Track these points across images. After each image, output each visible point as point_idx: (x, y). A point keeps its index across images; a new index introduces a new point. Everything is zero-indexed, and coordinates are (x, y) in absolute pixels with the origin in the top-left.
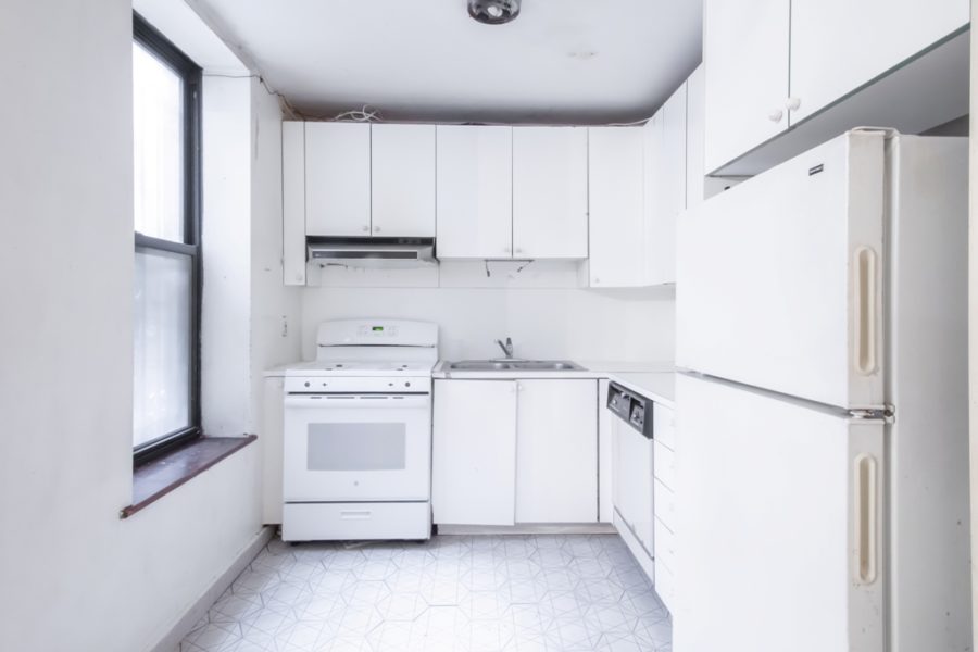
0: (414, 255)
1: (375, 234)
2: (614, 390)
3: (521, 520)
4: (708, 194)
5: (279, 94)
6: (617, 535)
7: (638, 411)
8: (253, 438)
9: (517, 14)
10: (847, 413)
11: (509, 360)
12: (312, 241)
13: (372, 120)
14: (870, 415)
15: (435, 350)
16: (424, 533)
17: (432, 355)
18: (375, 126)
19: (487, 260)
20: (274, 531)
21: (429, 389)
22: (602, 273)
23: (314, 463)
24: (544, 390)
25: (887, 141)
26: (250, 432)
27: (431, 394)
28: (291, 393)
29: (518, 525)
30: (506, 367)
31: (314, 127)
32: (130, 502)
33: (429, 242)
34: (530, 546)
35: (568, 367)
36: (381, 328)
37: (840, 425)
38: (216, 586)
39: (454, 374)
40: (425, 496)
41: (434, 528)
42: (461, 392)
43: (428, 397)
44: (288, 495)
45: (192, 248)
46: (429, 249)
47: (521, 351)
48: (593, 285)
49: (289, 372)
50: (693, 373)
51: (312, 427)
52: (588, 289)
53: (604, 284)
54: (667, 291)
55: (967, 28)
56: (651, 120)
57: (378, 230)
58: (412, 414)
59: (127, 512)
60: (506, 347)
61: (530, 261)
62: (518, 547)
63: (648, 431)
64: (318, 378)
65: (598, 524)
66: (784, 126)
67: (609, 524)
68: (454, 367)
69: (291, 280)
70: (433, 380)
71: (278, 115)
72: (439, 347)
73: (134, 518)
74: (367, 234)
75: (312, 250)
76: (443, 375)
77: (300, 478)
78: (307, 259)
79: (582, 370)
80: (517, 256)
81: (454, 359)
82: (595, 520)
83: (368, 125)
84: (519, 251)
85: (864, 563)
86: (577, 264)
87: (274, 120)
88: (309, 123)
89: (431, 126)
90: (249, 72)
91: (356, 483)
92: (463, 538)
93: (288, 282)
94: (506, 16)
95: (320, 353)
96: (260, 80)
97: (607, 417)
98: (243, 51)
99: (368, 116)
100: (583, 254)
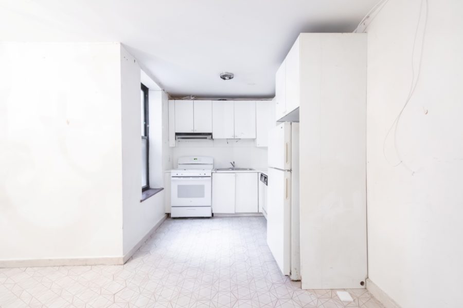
0: (206, 138)
1: (195, 132)
2: (262, 175)
4: (277, 125)
5: (167, 93)
6: (264, 216)
7: (265, 179)
8: (163, 189)
9: (233, 78)
10: (285, 170)
11: (233, 167)
12: (177, 134)
13: (194, 99)
14: (288, 171)
15: (212, 166)
16: (210, 215)
17: (211, 167)
18: (195, 101)
19: (227, 139)
20: (168, 215)
21: (210, 175)
23: (179, 196)
24: (243, 176)
25: (291, 124)
26: (162, 187)
27: (211, 177)
28: (173, 177)
29: (236, 213)
30: (233, 169)
31: (178, 102)
32: (141, 199)
33: (210, 134)
34: (239, 219)
35: (251, 169)
36: (196, 159)
37: (283, 172)
39: (218, 171)
40: (210, 205)
41: (213, 214)
42: (220, 177)
43: (210, 178)
44: (172, 205)
45: (146, 137)
46: (211, 136)
47: (237, 165)
48: (258, 146)
49: (172, 171)
50: (272, 168)
51: (179, 186)
52: (256, 147)
54: (266, 148)
55: (299, 107)
56: (273, 99)
57: (196, 131)
58: (206, 182)
59: (141, 201)
60: (233, 164)
61: (240, 139)
62: (236, 219)
63: (267, 185)
64: (181, 173)
65: (258, 213)
66: (284, 115)
67: (261, 213)
68: (218, 170)
69: (171, 145)
70: (212, 173)
72: (213, 164)
73: (142, 202)
74: (192, 132)
75: (177, 137)
76: (214, 172)
77: (176, 200)
78: (176, 139)
79: (254, 170)
80: (236, 138)
81: (218, 168)
82: (257, 212)
83: (192, 101)
84: (236, 136)
85: (287, 197)
86: (254, 140)
87: (166, 100)
88: (176, 101)
89: (211, 101)
90: (161, 89)
91: (191, 201)
92: (221, 217)
93: (170, 146)
94: (230, 78)
95: (179, 166)
96: (164, 90)
97: (260, 182)
98: (160, 84)
99: (192, 98)
100: (255, 137)
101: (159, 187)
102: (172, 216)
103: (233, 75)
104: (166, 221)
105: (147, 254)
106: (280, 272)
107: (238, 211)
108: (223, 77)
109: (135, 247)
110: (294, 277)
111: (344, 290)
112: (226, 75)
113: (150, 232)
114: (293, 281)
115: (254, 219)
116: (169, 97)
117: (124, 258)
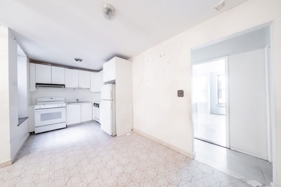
0: (61, 87)
1: (52, 83)
2: (94, 104)
3: (81, 122)
5: (29, 58)
7: (97, 105)
8: (28, 117)
12: (37, 84)
13: (51, 65)
14: (112, 100)
15: (64, 101)
16: (65, 127)
18: (52, 66)
19: (74, 88)
20: (33, 132)
21: (65, 106)
22: (92, 90)
23: (42, 120)
25: (113, 85)
26: (27, 116)
28: (36, 109)
29: (81, 123)
30: (78, 103)
33: (64, 85)
34: (83, 125)
35: (87, 102)
36: (52, 98)
37: (109, 101)
38: (25, 140)
39: (70, 104)
40: (65, 121)
41: (67, 126)
42: (71, 106)
44: (36, 126)
46: (64, 86)
47: (80, 100)
48: (91, 91)
49: (35, 106)
51: (42, 114)
53: (93, 91)
54: (100, 92)
55: (114, 80)
59: (18, 125)
60: (77, 100)
62: (81, 125)
63: (99, 107)
64: (43, 106)
65: (93, 120)
66: (108, 81)
67: (94, 120)
71: (29, 62)
74: (51, 83)
75: (37, 85)
76: (67, 104)
77: (38, 121)
78: (36, 87)
81: (69, 102)
82: (92, 120)
83: (50, 66)
84: (80, 87)
86: (89, 89)
87: (28, 63)
88: (36, 64)
89: (64, 68)
90: (26, 56)
91: (52, 122)
92: (72, 126)
93: (31, 91)
94: (80, 61)
95: (38, 103)
96: (28, 57)
97: (94, 107)
98: (26, 53)
99: (50, 65)
100: (90, 88)
101: (25, 117)
102: (36, 133)
103: (82, 60)
104: (30, 137)
105: (28, 154)
106: (109, 135)
107: (82, 121)
108: (77, 60)
109: (17, 154)
110: (114, 135)
111: (128, 133)
112: (78, 60)
113: (23, 144)
114: (114, 136)
115: (91, 123)
116: (30, 61)
117: (12, 161)
